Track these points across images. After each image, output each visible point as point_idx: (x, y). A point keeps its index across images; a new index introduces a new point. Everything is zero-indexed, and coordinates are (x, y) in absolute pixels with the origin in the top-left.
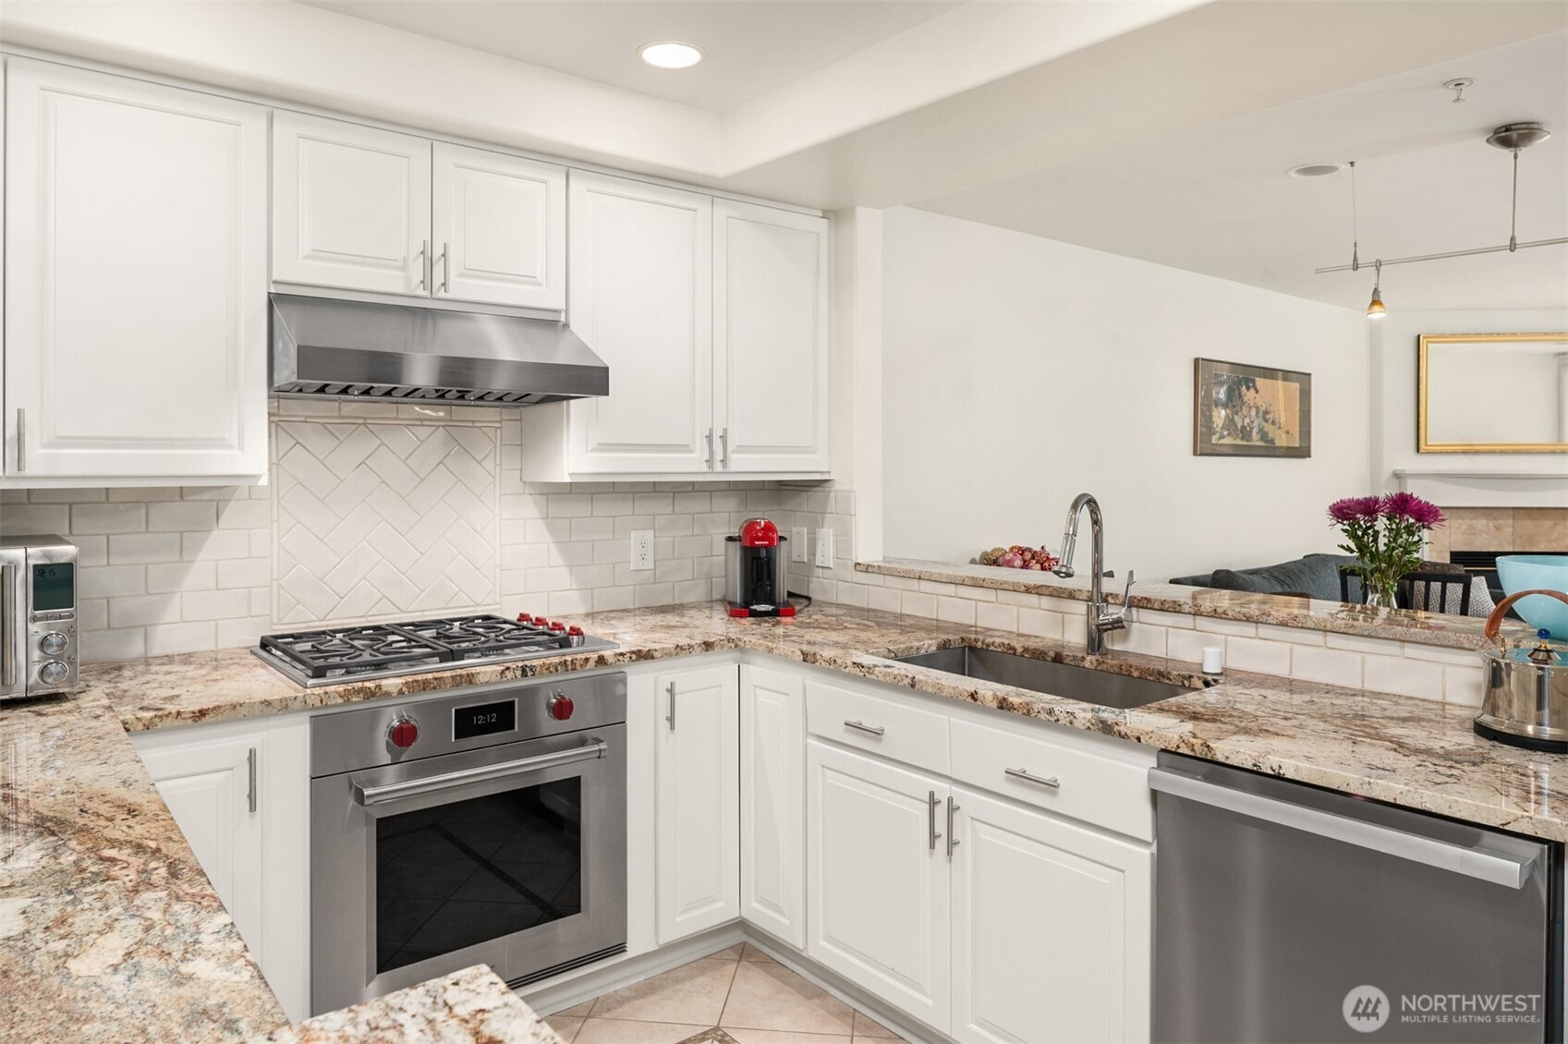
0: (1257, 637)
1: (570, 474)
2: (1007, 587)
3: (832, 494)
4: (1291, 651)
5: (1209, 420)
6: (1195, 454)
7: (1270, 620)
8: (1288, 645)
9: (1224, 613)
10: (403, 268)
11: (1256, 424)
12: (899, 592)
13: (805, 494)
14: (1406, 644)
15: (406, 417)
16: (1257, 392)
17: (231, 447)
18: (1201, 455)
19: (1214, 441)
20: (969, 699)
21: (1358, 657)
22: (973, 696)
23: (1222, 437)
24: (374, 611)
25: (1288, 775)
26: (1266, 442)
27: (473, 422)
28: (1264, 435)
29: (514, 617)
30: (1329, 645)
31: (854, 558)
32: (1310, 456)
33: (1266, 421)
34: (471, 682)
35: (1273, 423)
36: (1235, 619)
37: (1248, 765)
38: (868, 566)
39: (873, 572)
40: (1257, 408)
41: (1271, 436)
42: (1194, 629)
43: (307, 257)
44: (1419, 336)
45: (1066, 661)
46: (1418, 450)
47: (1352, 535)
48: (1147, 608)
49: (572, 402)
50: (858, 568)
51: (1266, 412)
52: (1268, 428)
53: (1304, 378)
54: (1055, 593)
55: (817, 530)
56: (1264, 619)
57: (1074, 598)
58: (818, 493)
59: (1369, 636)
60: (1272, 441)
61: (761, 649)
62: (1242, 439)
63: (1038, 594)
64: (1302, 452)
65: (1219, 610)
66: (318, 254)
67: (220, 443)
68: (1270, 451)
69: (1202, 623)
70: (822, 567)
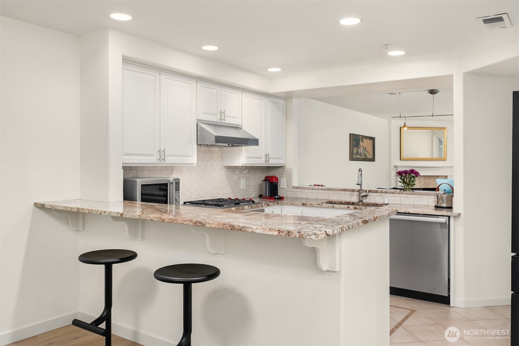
0: (394, 196)
1: (242, 164)
2: (337, 190)
3: (286, 170)
4: (401, 199)
5: (353, 151)
6: (350, 160)
7: (397, 193)
8: (400, 198)
9: (387, 192)
10: (216, 116)
11: (363, 152)
12: (306, 193)
13: (277, 170)
14: (422, 195)
15: (203, 150)
16: (363, 143)
17: (191, 157)
18: (352, 160)
19: (354, 157)
20: (347, 208)
21: (413, 198)
22: (348, 207)
23: (356, 156)
24: (197, 197)
25: (411, 213)
26: (365, 157)
27: (214, 151)
28: (365, 155)
29: (228, 198)
30: (408, 197)
31: (292, 185)
32: (375, 161)
33: (365, 151)
34: (244, 209)
35: (367, 151)
36: (390, 193)
37: (404, 212)
38: (297, 187)
39: (299, 189)
40: (363, 147)
41: (366, 155)
42: (381, 196)
43: (202, 114)
44: (401, 127)
45: (355, 204)
46: (400, 160)
47: (401, 179)
48: (371, 192)
49: (243, 147)
50: (294, 188)
51: (365, 149)
52: (366, 153)
53: (373, 139)
54: (349, 190)
55: (281, 179)
56: (395, 193)
57: (354, 191)
58: (281, 170)
59: (415, 194)
60: (366, 157)
61: (289, 204)
62: (360, 156)
63: (345, 191)
64: (373, 160)
65: (386, 192)
66: (204, 113)
67: (189, 156)
68: (366, 159)
69: (383, 194)
70: (282, 188)
